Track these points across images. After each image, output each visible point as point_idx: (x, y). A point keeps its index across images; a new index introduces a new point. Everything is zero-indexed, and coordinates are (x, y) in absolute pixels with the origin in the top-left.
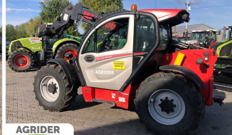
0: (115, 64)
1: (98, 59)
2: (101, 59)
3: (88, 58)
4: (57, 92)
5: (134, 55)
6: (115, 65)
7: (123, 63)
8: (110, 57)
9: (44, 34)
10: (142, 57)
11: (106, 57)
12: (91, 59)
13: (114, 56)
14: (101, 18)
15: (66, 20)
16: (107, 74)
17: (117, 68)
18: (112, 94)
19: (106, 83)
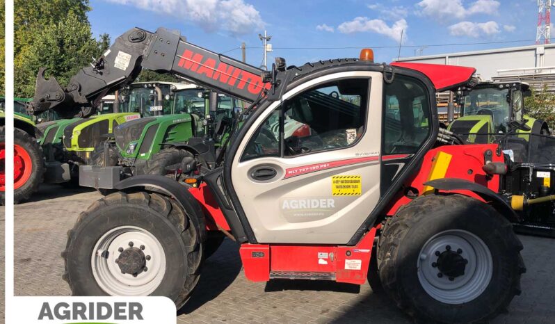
0: (337, 182)
1: (289, 172)
2: (298, 171)
3: (258, 171)
4: (146, 270)
5: (383, 160)
6: (338, 184)
7: (357, 179)
8: (325, 166)
9: (54, 104)
10: (402, 165)
11: (314, 168)
12: (270, 173)
13: (333, 164)
14: (297, 74)
15: (125, 69)
16: (316, 207)
17: (344, 191)
18: (319, 254)
19: (311, 231)
